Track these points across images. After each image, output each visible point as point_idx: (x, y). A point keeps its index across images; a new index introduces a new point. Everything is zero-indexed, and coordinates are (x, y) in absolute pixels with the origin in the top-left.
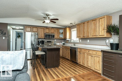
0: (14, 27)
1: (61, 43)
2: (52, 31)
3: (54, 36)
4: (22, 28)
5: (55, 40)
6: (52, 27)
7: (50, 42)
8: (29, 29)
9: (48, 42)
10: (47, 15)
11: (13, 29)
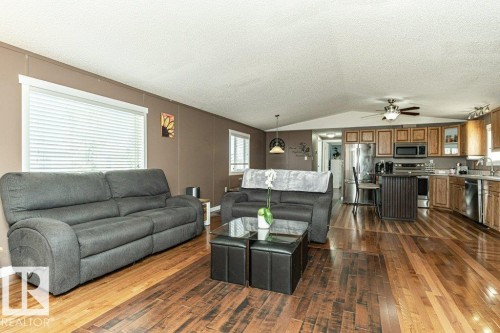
0: (324, 135)
1: (453, 171)
2: (419, 135)
3: (423, 150)
4: (339, 134)
5: (432, 161)
6: (418, 126)
7: (413, 165)
8: (353, 137)
9: (403, 165)
10: (391, 102)
11: (323, 138)
